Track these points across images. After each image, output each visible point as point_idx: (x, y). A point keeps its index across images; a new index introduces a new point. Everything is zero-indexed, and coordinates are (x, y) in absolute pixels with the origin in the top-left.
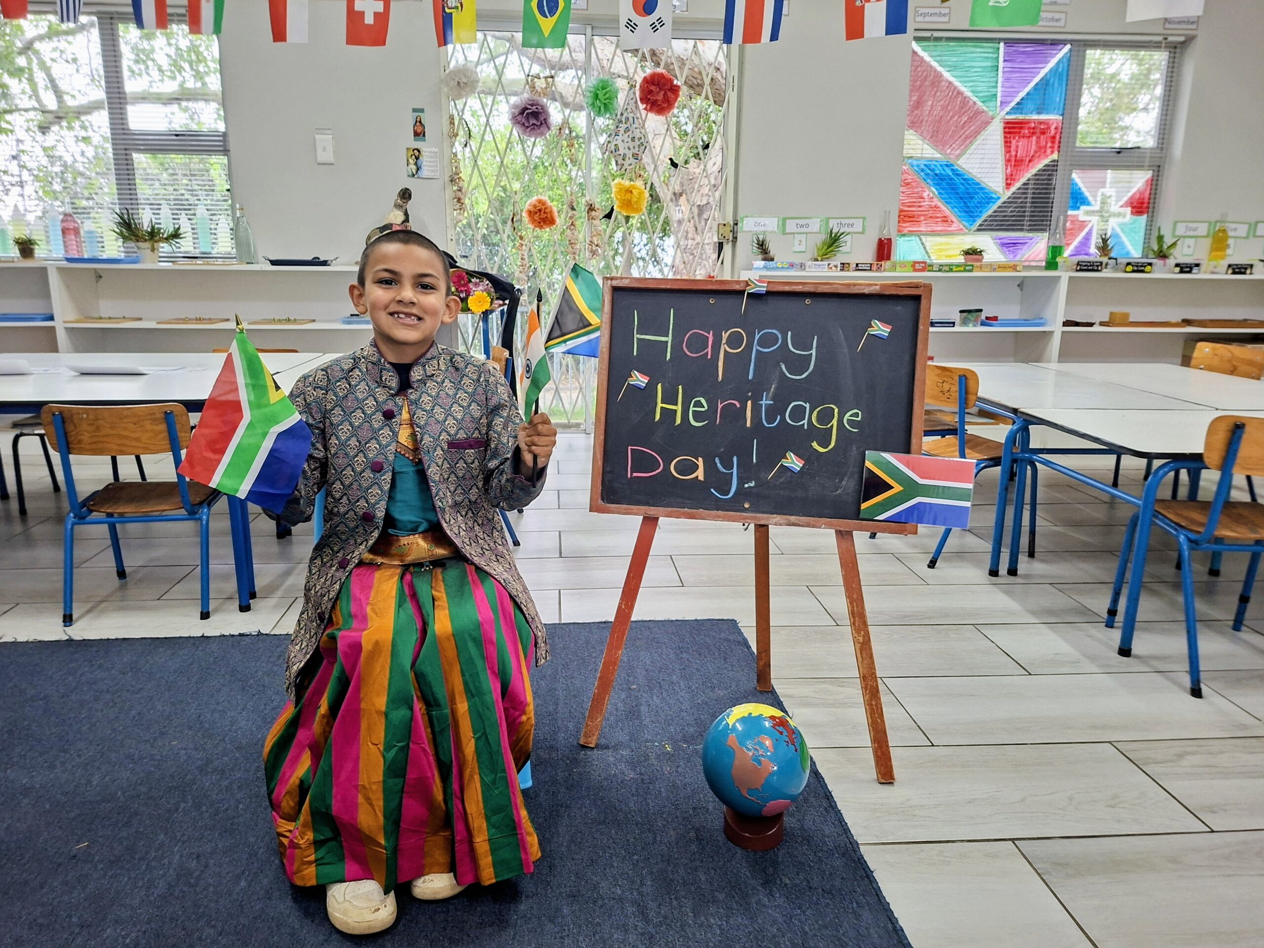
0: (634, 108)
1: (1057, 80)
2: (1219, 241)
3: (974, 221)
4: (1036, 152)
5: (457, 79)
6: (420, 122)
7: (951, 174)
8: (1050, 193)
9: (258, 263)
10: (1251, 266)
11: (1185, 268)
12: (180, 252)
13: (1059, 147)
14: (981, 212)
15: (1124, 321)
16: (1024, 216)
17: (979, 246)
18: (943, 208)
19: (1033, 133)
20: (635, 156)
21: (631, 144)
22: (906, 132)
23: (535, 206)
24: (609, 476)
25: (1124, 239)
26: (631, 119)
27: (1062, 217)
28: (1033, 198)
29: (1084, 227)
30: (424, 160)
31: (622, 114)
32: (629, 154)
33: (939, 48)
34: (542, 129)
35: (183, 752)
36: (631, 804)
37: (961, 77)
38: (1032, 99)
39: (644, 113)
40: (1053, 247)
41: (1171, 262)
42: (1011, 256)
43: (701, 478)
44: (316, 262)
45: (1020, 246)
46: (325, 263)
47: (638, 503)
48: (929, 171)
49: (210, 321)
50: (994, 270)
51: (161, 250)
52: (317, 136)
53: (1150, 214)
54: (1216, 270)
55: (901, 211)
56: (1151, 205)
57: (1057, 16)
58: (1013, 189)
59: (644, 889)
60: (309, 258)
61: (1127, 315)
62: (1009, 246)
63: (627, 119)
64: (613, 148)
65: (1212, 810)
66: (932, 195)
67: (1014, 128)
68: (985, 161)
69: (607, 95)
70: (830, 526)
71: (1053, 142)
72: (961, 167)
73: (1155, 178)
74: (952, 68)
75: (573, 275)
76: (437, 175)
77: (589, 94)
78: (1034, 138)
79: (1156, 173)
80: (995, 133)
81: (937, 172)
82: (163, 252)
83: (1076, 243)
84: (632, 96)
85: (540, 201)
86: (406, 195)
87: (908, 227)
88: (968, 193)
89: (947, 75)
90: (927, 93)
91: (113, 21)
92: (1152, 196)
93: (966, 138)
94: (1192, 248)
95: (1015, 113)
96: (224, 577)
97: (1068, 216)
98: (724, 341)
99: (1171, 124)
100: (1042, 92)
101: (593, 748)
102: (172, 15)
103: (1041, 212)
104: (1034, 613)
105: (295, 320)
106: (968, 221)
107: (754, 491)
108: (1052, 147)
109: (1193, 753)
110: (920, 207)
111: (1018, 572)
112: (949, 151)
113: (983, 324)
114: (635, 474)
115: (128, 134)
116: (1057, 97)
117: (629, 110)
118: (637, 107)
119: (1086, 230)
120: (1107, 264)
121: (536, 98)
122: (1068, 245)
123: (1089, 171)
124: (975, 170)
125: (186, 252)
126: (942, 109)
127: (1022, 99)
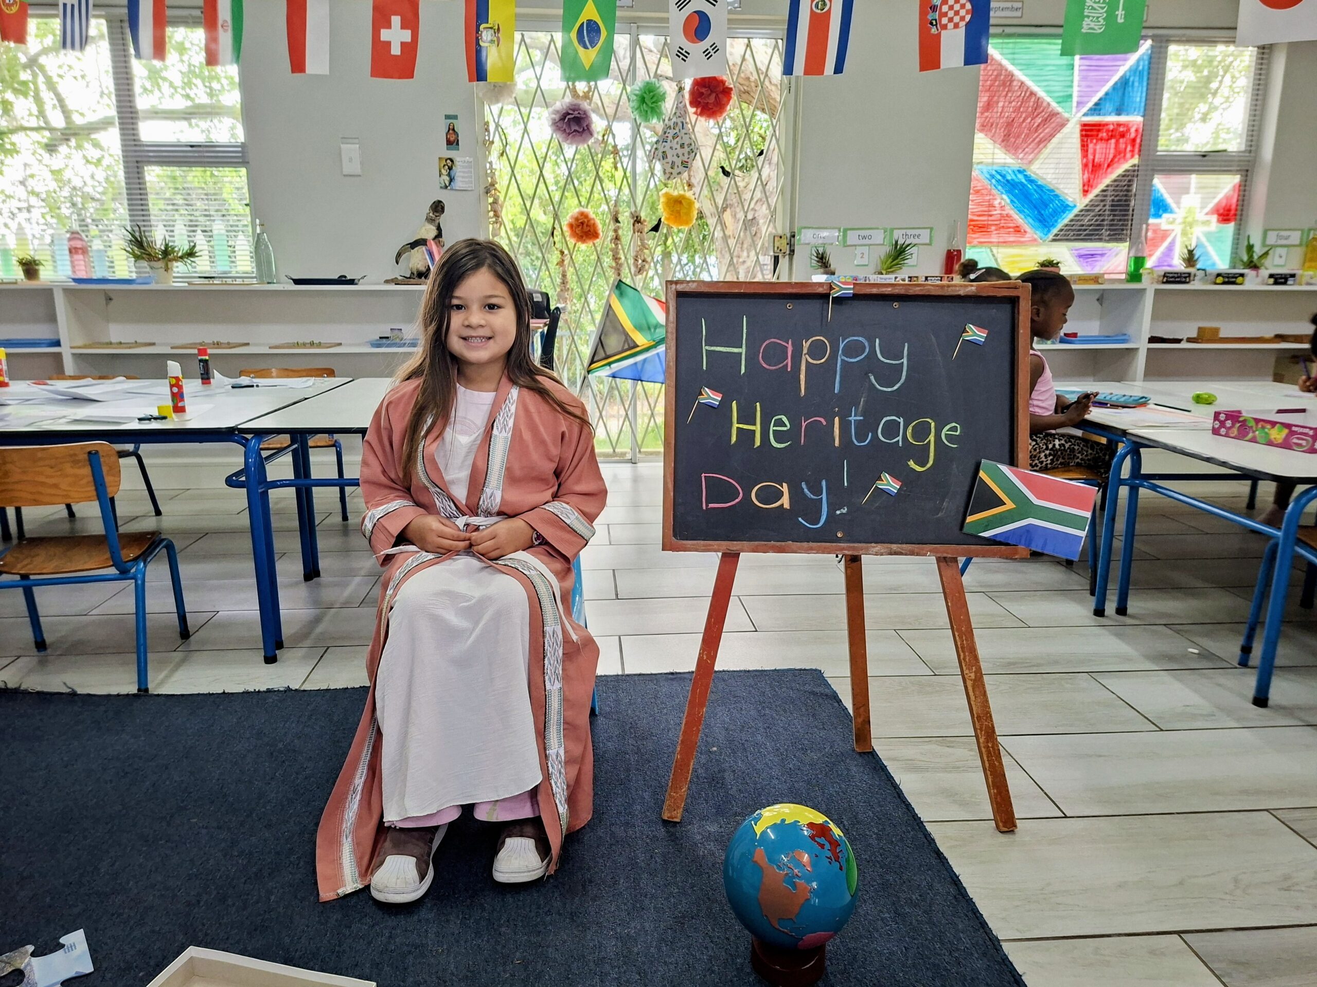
0: (683, 113)
1: (1137, 79)
3: (1049, 231)
4: (1115, 157)
6: (453, 130)
7: (1023, 180)
8: (1130, 203)
9: (280, 282)
11: (1280, 279)
12: (196, 272)
13: (1140, 151)
14: (1056, 221)
15: (1212, 336)
16: (1103, 225)
17: (1055, 258)
18: (1016, 217)
19: (1112, 137)
20: (685, 164)
21: (680, 151)
22: (976, 134)
23: (577, 219)
24: (680, 509)
25: (1210, 249)
26: (680, 125)
27: (1142, 227)
28: (1112, 206)
29: (1167, 237)
30: (458, 171)
31: (670, 119)
32: (678, 162)
33: (1011, 46)
34: (584, 135)
37: (1034, 75)
38: (1111, 99)
39: (693, 117)
41: (1264, 273)
42: (1089, 268)
43: (787, 506)
44: (342, 280)
45: (1098, 258)
46: (352, 282)
47: (716, 538)
48: (999, 177)
49: (229, 345)
51: (175, 269)
52: (342, 146)
53: (1238, 222)
54: (1313, 281)
55: (970, 220)
56: (1239, 213)
58: (1091, 196)
60: (336, 277)
61: (1216, 330)
62: (1086, 257)
63: (676, 124)
64: (661, 154)
66: (1003, 203)
67: (1091, 130)
68: (1061, 166)
69: (654, 100)
71: (1133, 146)
72: (1035, 173)
73: (1244, 183)
74: (1026, 66)
75: (617, 292)
76: (472, 186)
77: (635, 98)
78: (1113, 141)
79: (1244, 178)
80: (1070, 136)
81: (1009, 178)
82: (178, 272)
83: (1158, 253)
84: (681, 99)
85: (582, 214)
86: (438, 207)
87: (978, 238)
88: (1042, 201)
89: (1019, 75)
90: (998, 94)
91: (123, 24)
92: (1241, 204)
93: (1040, 141)
94: (1284, 258)
95: (1092, 115)
97: (1149, 225)
98: (805, 351)
99: (1261, 125)
100: (1121, 91)
103: (1121, 220)
104: (1152, 659)
105: (321, 343)
106: (1042, 231)
107: (848, 518)
108: (1132, 151)
110: (991, 216)
112: (1021, 156)
114: (711, 505)
115: (140, 146)
116: (1138, 96)
117: (678, 115)
118: (686, 111)
119: (1169, 240)
120: (1195, 276)
121: (578, 102)
122: (1150, 256)
123: (1171, 176)
124: (1049, 176)
125: (201, 273)
126: (1014, 112)
127: (1100, 99)
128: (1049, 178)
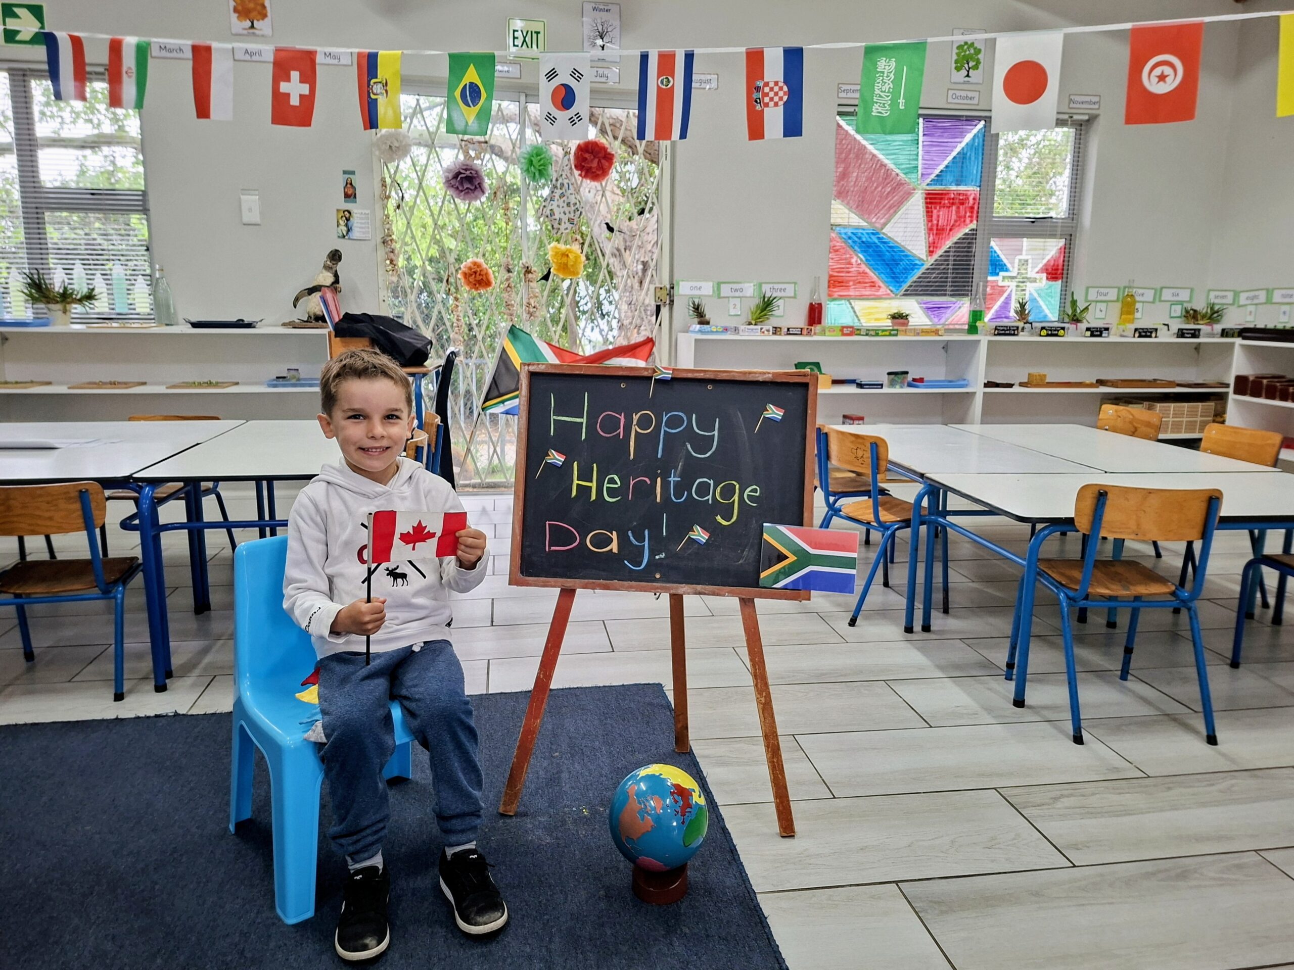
0: (569, 175)
1: (973, 154)
2: (1128, 305)
3: (900, 286)
4: (956, 221)
5: (389, 143)
6: (351, 184)
7: (876, 241)
8: (970, 260)
9: (177, 324)
10: (1156, 330)
11: (1096, 332)
12: (93, 314)
13: (977, 217)
14: (906, 278)
15: (1041, 382)
16: (946, 282)
17: (905, 311)
18: (872, 274)
19: (953, 204)
20: (571, 221)
21: (567, 209)
22: (833, 202)
23: (470, 268)
24: (528, 550)
25: (1041, 303)
26: (566, 186)
27: (981, 284)
28: (954, 265)
29: (1004, 292)
30: (355, 222)
31: (557, 180)
32: (565, 218)
34: (476, 193)
35: (98, 836)
36: (545, 868)
37: (883, 150)
38: (951, 172)
39: (579, 179)
40: (974, 311)
41: (1083, 326)
42: (936, 320)
43: (615, 550)
44: (240, 324)
45: (942, 310)
46: (249, 325)
47: (555, 575)
48: (856, 239)
49: (126, 385)
50: (918, 334)
51: (74, 311)
52: (242, 197)
53: (1064, 280)
54: (1124, 334)
55: (831, 276)
56: (1065, 272)
57: (970, 94)
58: (936, 256)
59: (553, 946)
60: (233, 319)
61: (1044, 376)
62: (933, 310)
63: (562, 185)
64: (548, 212)
65: (1076, 847)
66: (859, 262)
67: (935, 198)
68: (908, 229)
69: (542, 162)
70: (733, 594)
71: (972, 212)
72: (887, 235)
73: (1067, 246)
75: (510, 336)
76: (369, 236)
77: (523, 160)
78: (954, 208)
79: (1068, 242)
80: (916, 205)
81: (864, 240)
82: (76, 314)
83: (996, 307)
84: (566, 162)
85: (475, 264)
86: (335, 256)
87: (838, 292)
88: (894, 260)
89: (870, 148)
90: (852, 165)
91: (26, 78)
92: (1066, 263)
93: (890, 208)
94: (1103, 313)
95: (935, 185)
96: (139, 656)
97: (987, 282)
98: (635, 422)
99: (1080, 197)
100: (960, 164)
101: (511, 816)
102: (90, 73)
103: (962, 278)
104: (941, 668)
105: (217, 383)
106: (895, 286)
107: (665, 562)
108: (971, 217)
109: (1068, 796)
110: (849, 272)
111: (932, 628)
112: (874, 220)
113: (910, 385)
114: (553, 548)
115: (40, 193)
116: (974, 169)
117: (564, 176)
118: (572, 174)
119: (1005, 295)
120: (1023, 329)
121: (468, 162)
122: (989, 309)
123: (1006, 240)
124: (899, 238)
125: (99, 314)
126: (867, 180)
127: (941, 171)
128: (898, 240)
